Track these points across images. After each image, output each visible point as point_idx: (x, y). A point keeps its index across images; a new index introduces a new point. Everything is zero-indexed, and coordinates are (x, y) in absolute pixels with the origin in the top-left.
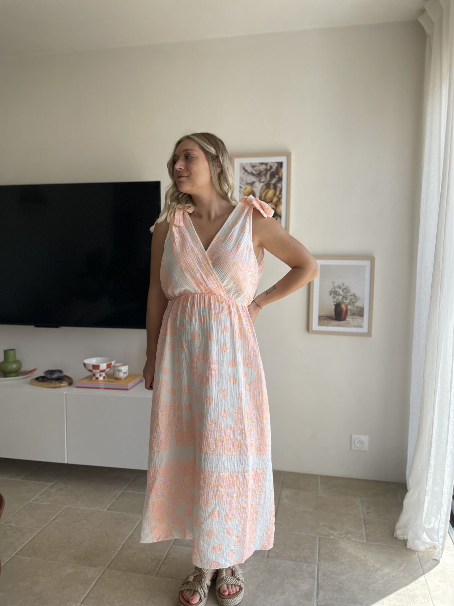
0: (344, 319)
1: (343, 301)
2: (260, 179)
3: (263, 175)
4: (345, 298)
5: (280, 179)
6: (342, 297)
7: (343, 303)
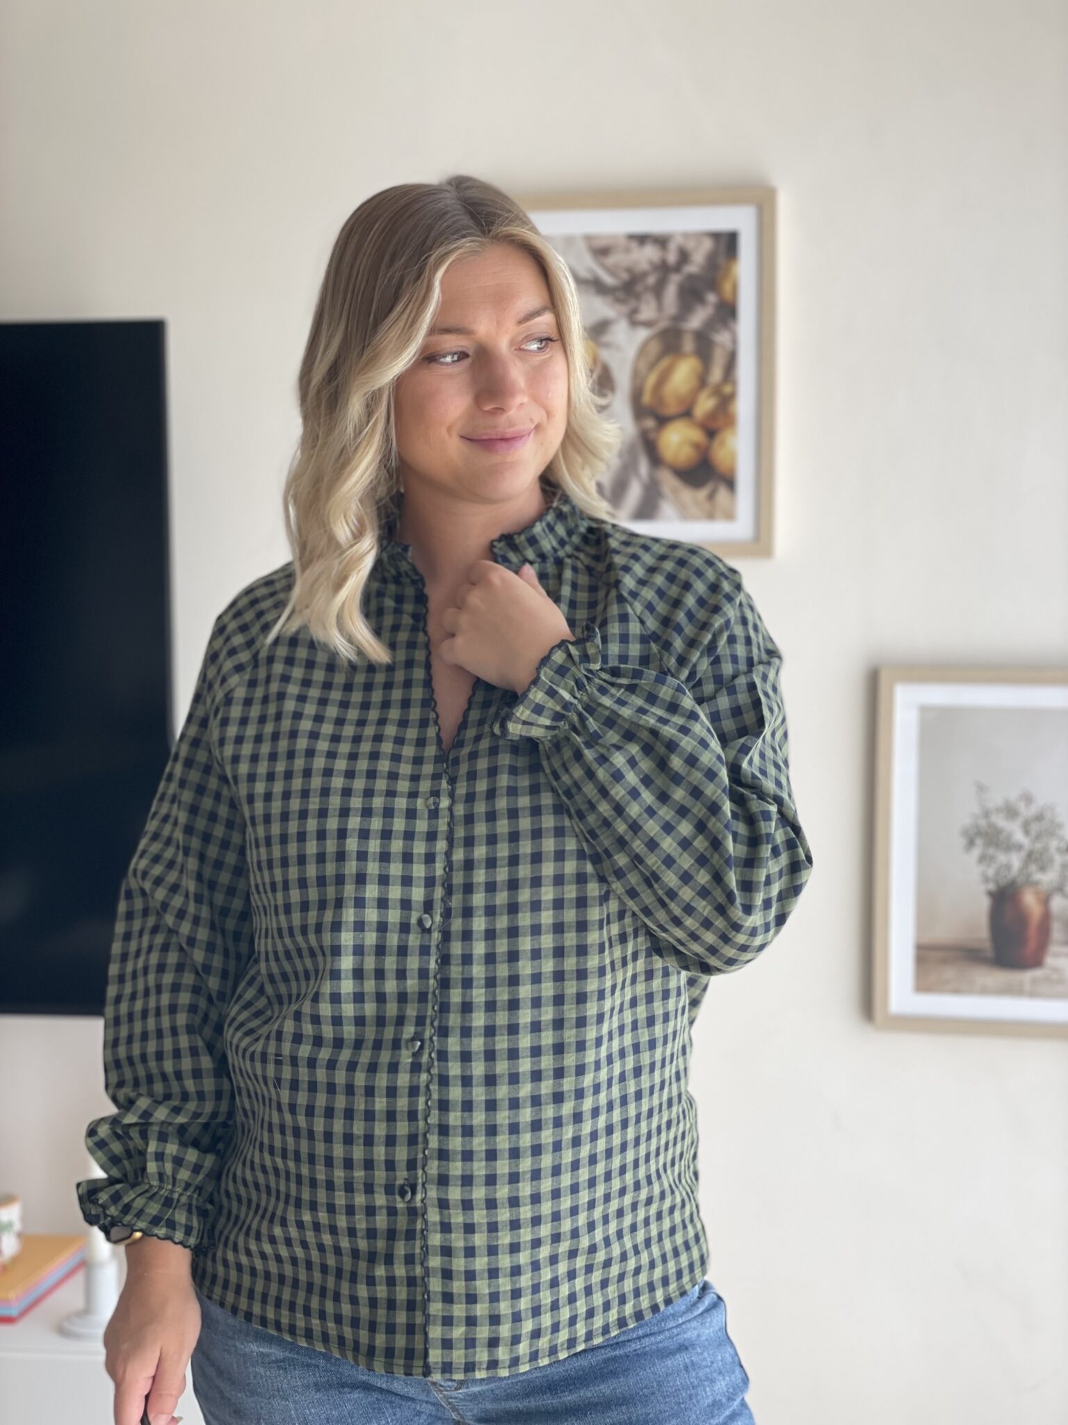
0: (1035, 961)
1: (1029, 875)
2: (635, 311)
3: (647, 289)
4: (1036, 860)
5: (728, 312)
6: (1023, 854)
7: (1030, 883)
